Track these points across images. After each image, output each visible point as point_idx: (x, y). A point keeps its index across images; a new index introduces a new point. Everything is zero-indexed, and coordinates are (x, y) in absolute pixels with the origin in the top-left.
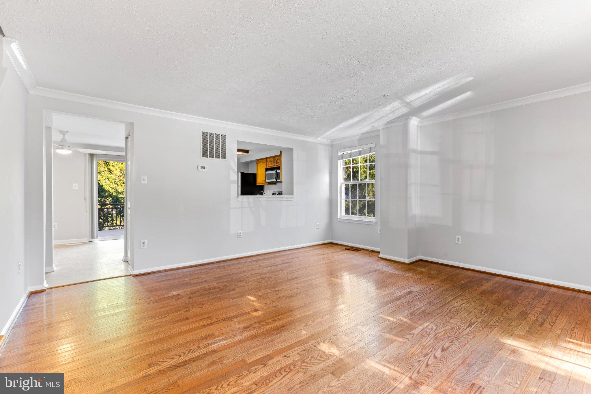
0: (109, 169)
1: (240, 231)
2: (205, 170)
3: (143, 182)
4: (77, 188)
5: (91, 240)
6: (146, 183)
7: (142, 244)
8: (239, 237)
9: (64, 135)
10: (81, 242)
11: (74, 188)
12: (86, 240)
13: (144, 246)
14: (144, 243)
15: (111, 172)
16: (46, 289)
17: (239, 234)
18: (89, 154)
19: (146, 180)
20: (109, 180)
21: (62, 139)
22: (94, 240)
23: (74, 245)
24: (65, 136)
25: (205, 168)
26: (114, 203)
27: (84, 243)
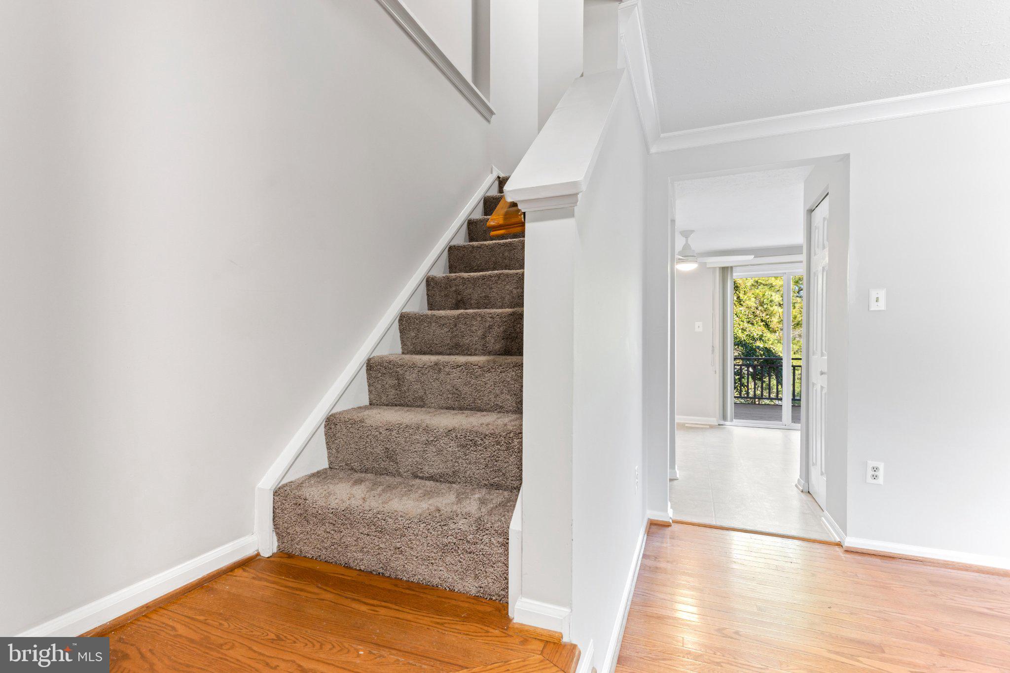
0: (738, 297)
4: (701, 330)
5: (722, 422)
7: (870, 472)
9: (687, 238)
10: (707, 423)
11: (697, 330)
12: (714, 421)
13: (875, 477)
14: (875, 469)
15: (742, 303)
16: (671, 521)
18: (719, 268)
20: (737, 316)
21: (685, 245)
22: (727, 423)
23: (698, 428)
24: (689, 238)
26: (746, 356)
27: (712, 427)
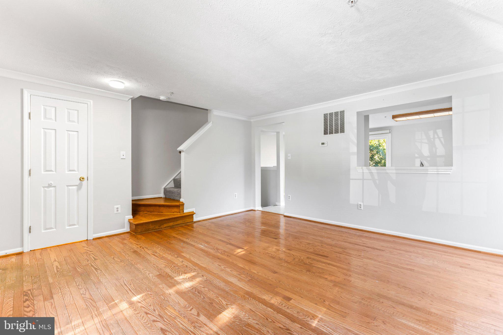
1: (359, 203)
2: (325, 145)
3: (288, 158)
6: (290, 158)
8: (359, 208)
13: (289, 199)
14: (289, 197)
17: (359, 206)
19: (290, 157)
25: (325, 144)
